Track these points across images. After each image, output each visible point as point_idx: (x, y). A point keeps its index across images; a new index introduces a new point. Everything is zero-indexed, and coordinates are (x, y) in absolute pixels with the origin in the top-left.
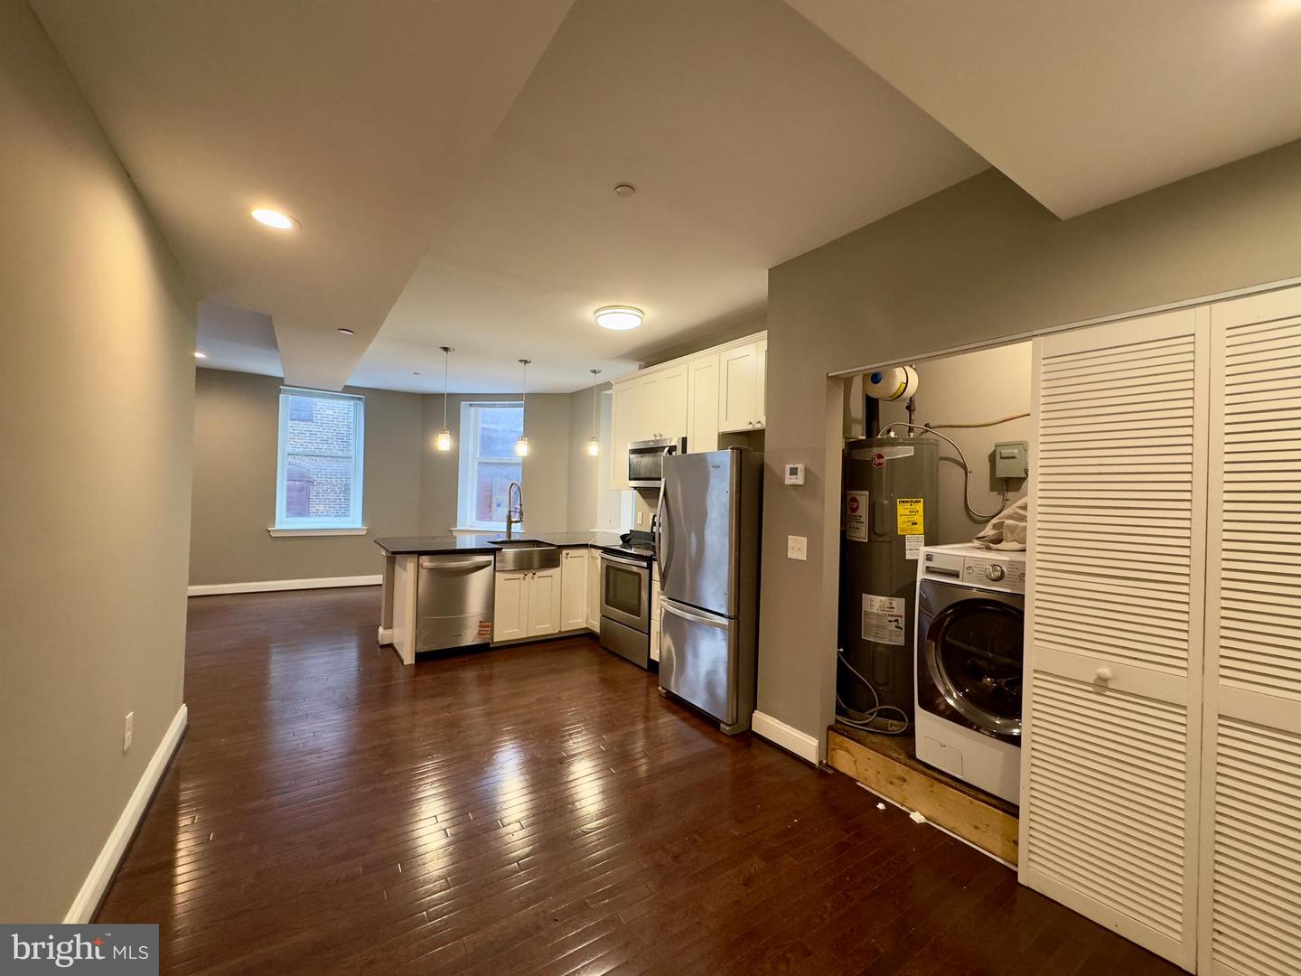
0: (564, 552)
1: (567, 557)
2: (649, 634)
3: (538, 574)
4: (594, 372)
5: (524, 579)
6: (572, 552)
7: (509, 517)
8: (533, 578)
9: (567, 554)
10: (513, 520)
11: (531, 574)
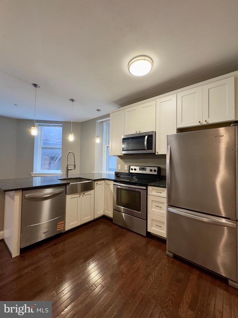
0: (96, 182)
1: (96, 185)
2: (147, 220)
3: (86, 194)
4: (98, 110)
5: (79, 197)
6: (99, 182)
7: (67, 167)
8: (83, 196)
9: (97, 183)
10: (69, 169)
11: (82, 194)
